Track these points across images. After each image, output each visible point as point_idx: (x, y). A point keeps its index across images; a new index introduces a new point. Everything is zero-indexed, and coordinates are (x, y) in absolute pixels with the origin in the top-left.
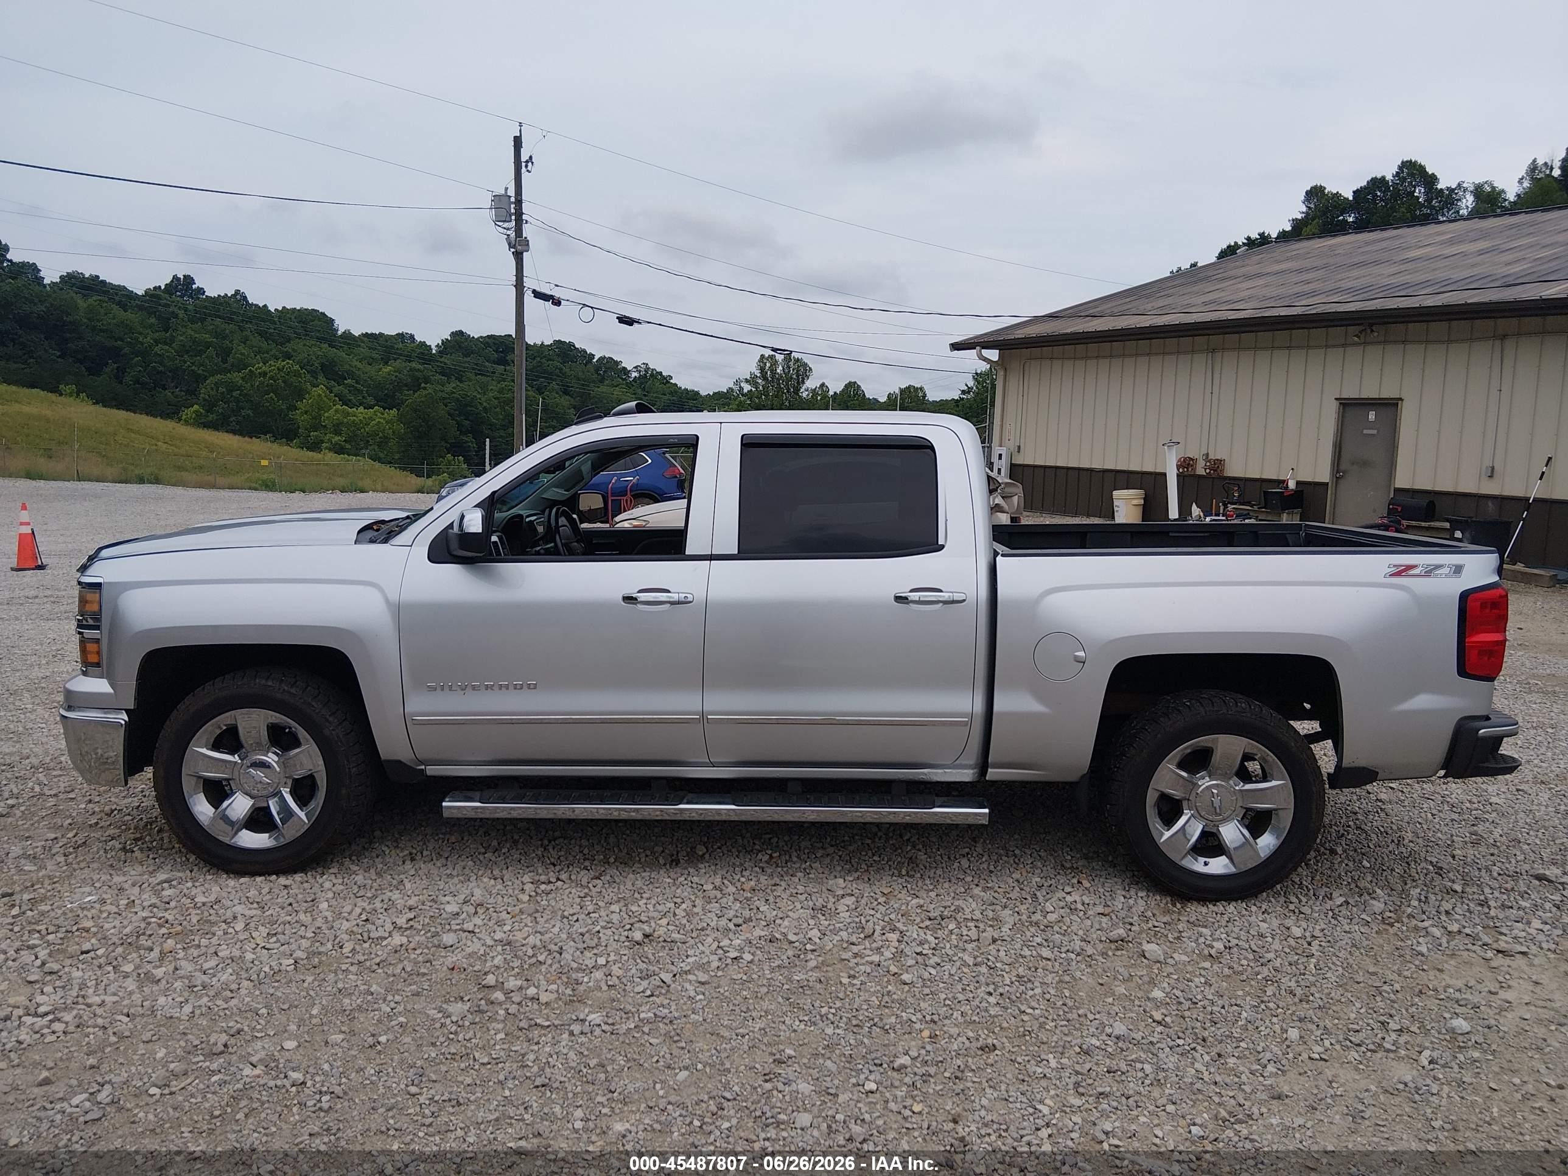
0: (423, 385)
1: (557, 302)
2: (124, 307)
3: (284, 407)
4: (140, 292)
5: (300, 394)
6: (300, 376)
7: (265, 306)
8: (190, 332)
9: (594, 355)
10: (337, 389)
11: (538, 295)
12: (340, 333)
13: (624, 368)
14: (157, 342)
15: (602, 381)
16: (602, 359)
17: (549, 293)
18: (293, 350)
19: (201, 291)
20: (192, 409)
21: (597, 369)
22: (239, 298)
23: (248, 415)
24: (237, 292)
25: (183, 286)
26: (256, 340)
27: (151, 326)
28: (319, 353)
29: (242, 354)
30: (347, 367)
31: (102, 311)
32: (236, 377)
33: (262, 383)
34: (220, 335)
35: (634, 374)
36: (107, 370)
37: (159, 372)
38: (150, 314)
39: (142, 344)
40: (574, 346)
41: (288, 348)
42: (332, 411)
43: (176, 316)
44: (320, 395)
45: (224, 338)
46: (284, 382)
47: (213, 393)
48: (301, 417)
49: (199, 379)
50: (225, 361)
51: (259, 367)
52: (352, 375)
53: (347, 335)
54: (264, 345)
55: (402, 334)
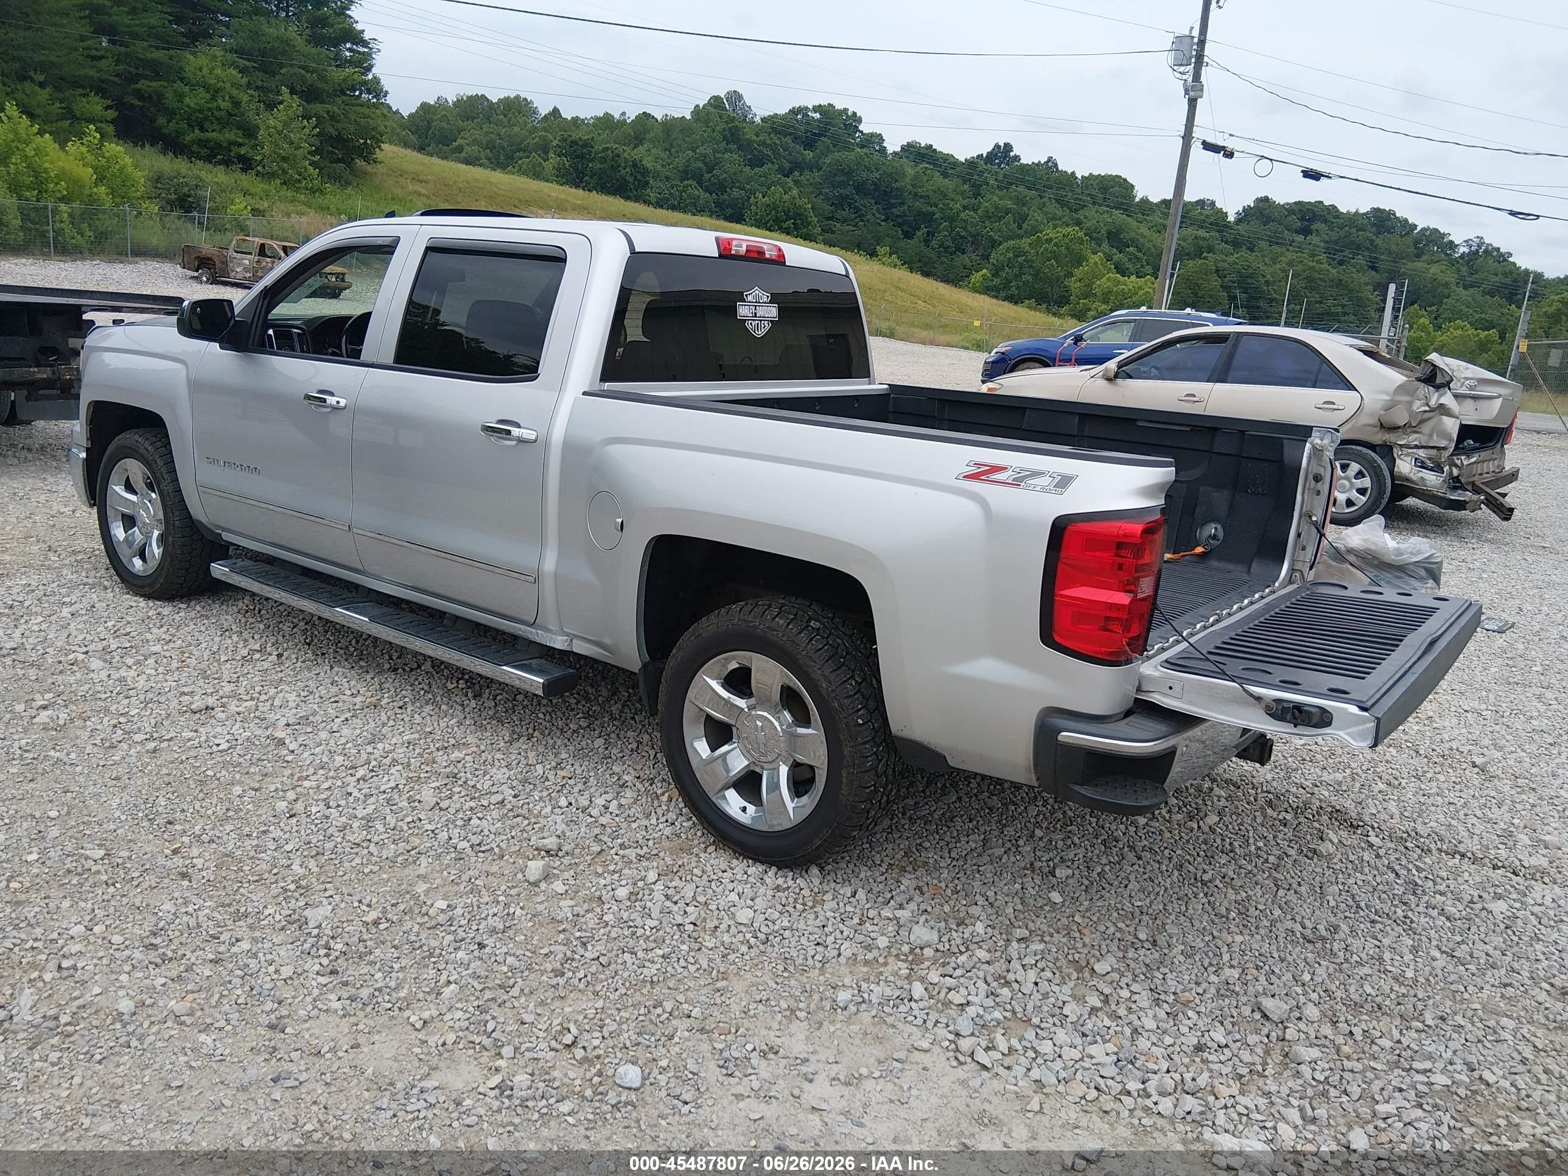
0: (1205, 254)
1: (1229, 155)
2: (945, 175)
3: (1062, 274)
4: (963, 160)
5: (1079, 260)
6: (1082, 243)
7: (1073, 173)
8: (995, 198)
9: (1416, 226)
10: (1117, 257)
11: (1208, 146)
12: (1137, 199)
13: (1451, 242)
14: (965, 208)
15: (1418, 256)
16: (1424, 230)
17: (1221, 143)
18: (1086, 217)
19: (1017, 158)
20: (980, 273)
21: (1417, 242)
22: (1051, 165)
23: (1028, 281)
24: (1050, 159)
25: (1002, 154)
26: (1053, 208)
27: (963, 193)
28: (1109, 220)
29: (1037, 221)
30: (1133, 234)
31: (925, 178)
32: (1025, 243)
33: (1046, 249)
34: (1021, 201)
35: (1463, 249)
36: (919, 233)
37: (963, 237)
38: (965, 182)
39: (951, 209)
40: (1394, 214)
41: (1080, 215)
42: (1104, 280)
43: (987, 184)
44: (1096, 263)
45: (1024, 205)
46: (1067, 248)
47: (1002, 258)
48: (1074, 285)
49: (994, 244)
50: (1020, 227)
51: (1049, 232)
52: (1134, 242)
53: (1145, 201)
54: (1059, 213)
55: (1203, 201)
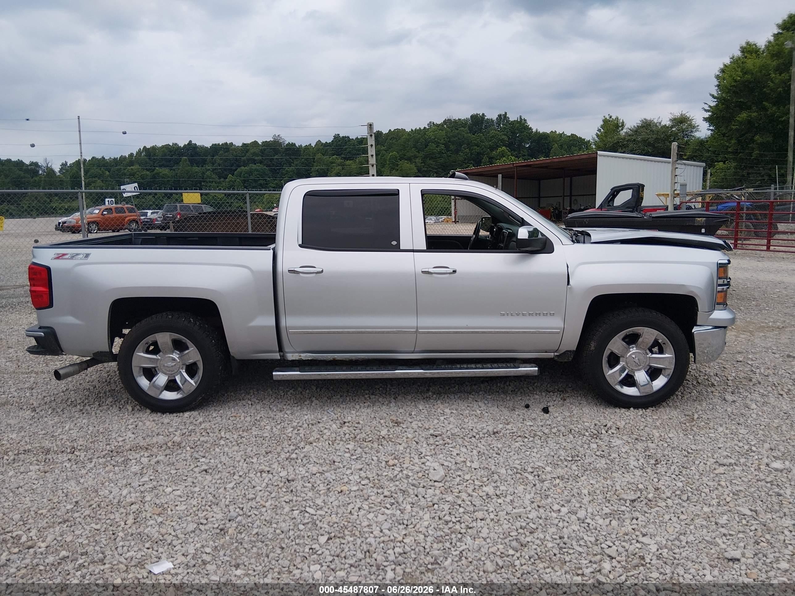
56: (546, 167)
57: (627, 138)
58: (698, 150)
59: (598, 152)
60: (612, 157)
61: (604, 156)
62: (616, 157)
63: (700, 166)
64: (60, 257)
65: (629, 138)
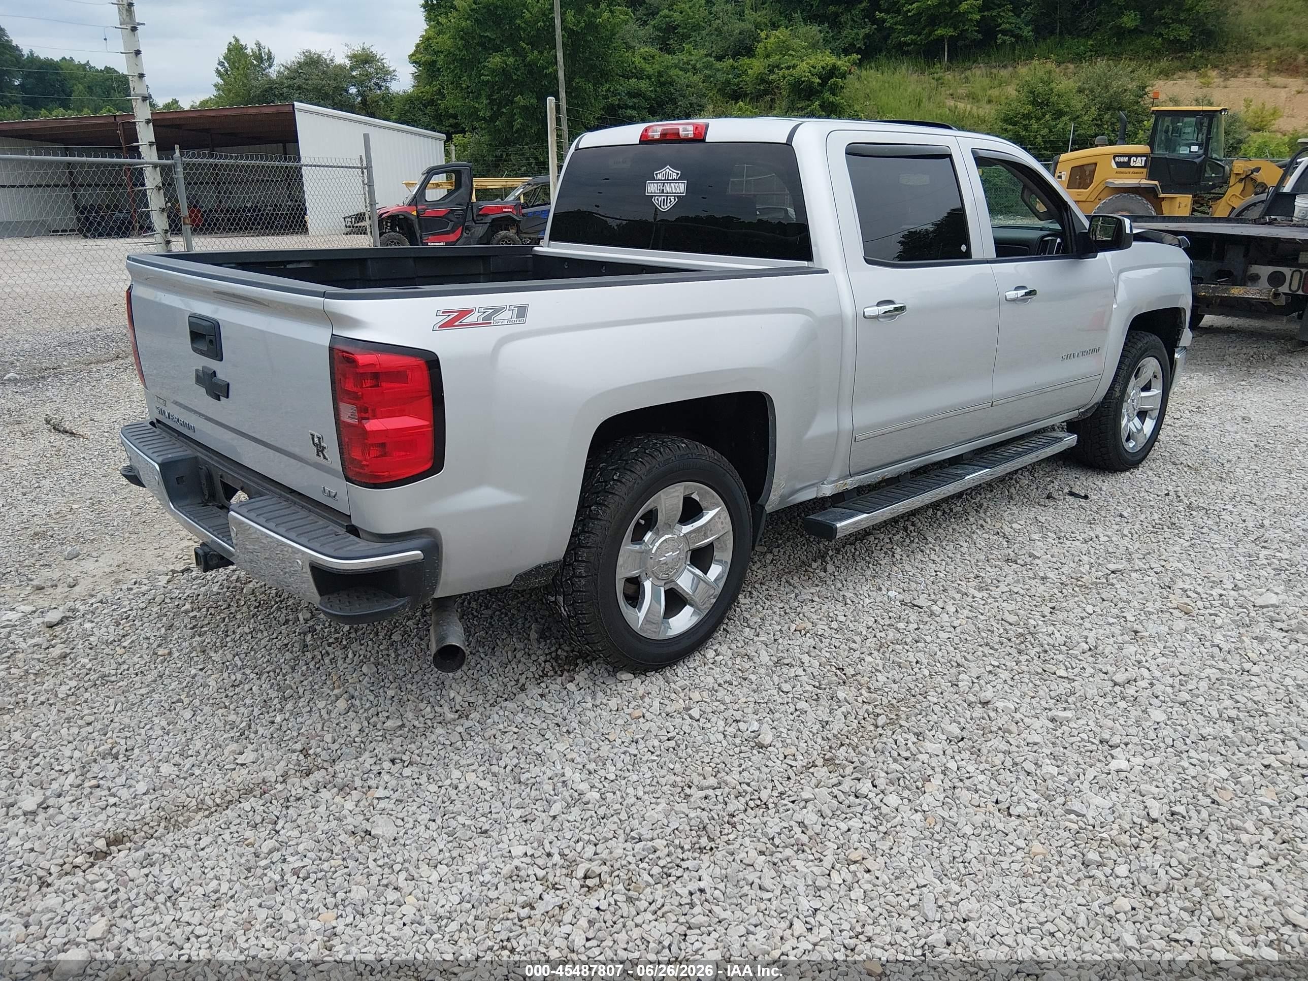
56: (179, 127)
57: (287, 82)
58: (408, 111)
59: (296, 103)
60: (317, 113)
61: (306, 111)
62: (323, 115)
63: (440, 140)
64: (455, 320)
65: (290, 82)
